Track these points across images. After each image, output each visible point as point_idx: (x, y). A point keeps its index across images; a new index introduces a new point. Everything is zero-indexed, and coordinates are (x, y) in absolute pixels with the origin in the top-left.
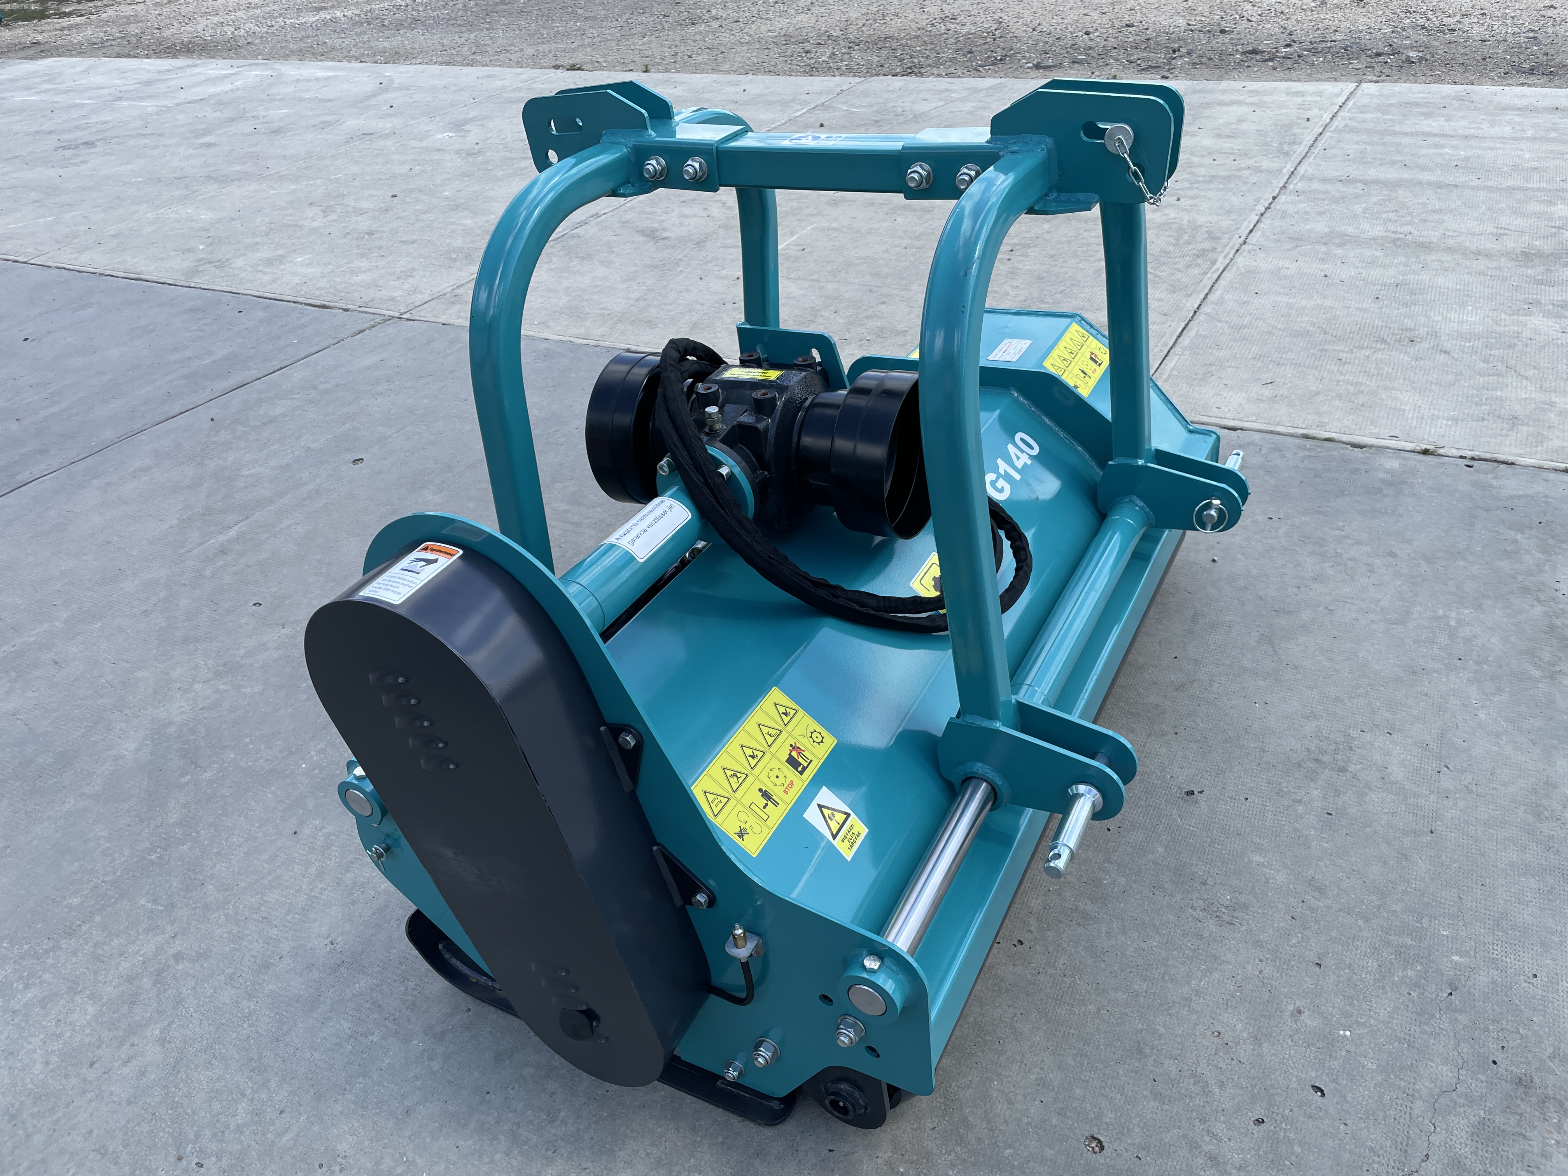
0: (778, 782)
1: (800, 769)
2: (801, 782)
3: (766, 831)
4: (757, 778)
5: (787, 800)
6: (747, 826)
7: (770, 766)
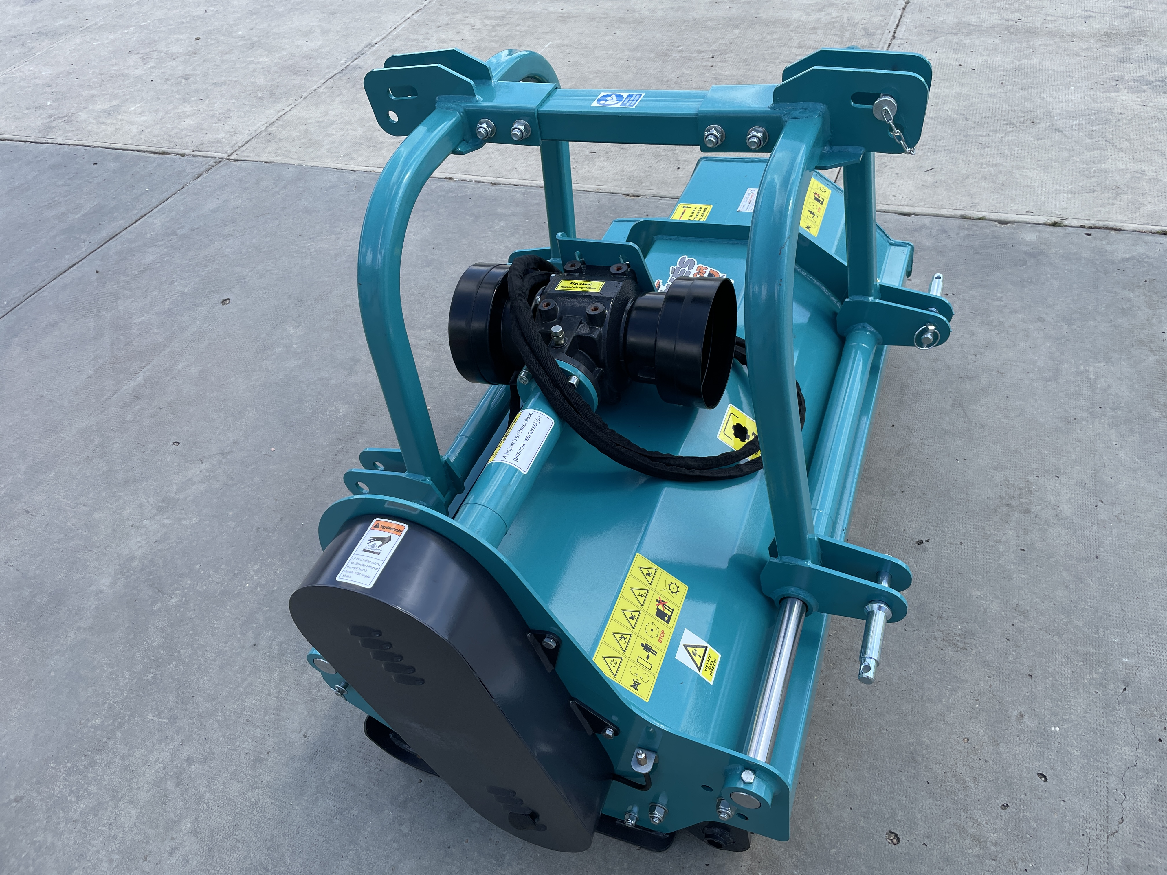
0: (653, 634)
1: (666, 619)
2: (669, 629)
3: (652, 678)
4: (638, 635)
5: (661, 647)
6: (638, 678)
7: (646, 622)
